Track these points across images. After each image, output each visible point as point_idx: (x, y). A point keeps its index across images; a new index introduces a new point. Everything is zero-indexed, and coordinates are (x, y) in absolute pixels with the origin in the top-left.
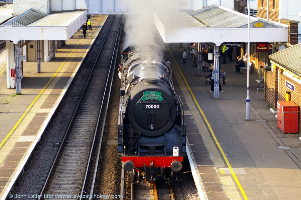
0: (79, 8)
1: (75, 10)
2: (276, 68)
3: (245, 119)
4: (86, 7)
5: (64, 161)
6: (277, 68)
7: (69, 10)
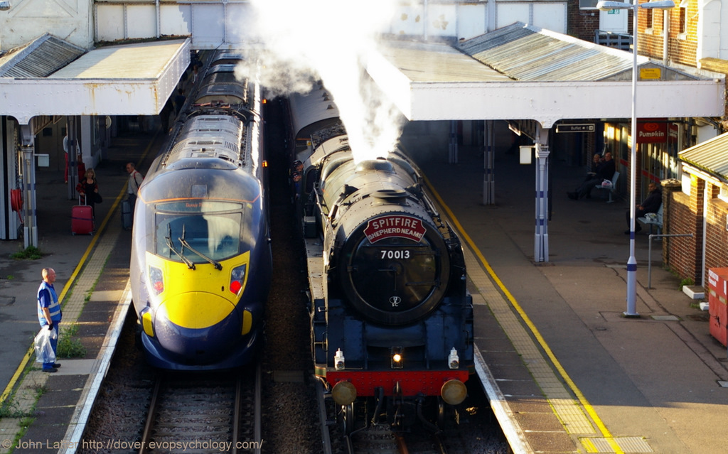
0: (169, 34)
1: (158, 37)
2: (698, 184)
3: (625, 314)
4: (187, 30)
5: (171, 424)
6: (701, 183)
7: (144, 37)
